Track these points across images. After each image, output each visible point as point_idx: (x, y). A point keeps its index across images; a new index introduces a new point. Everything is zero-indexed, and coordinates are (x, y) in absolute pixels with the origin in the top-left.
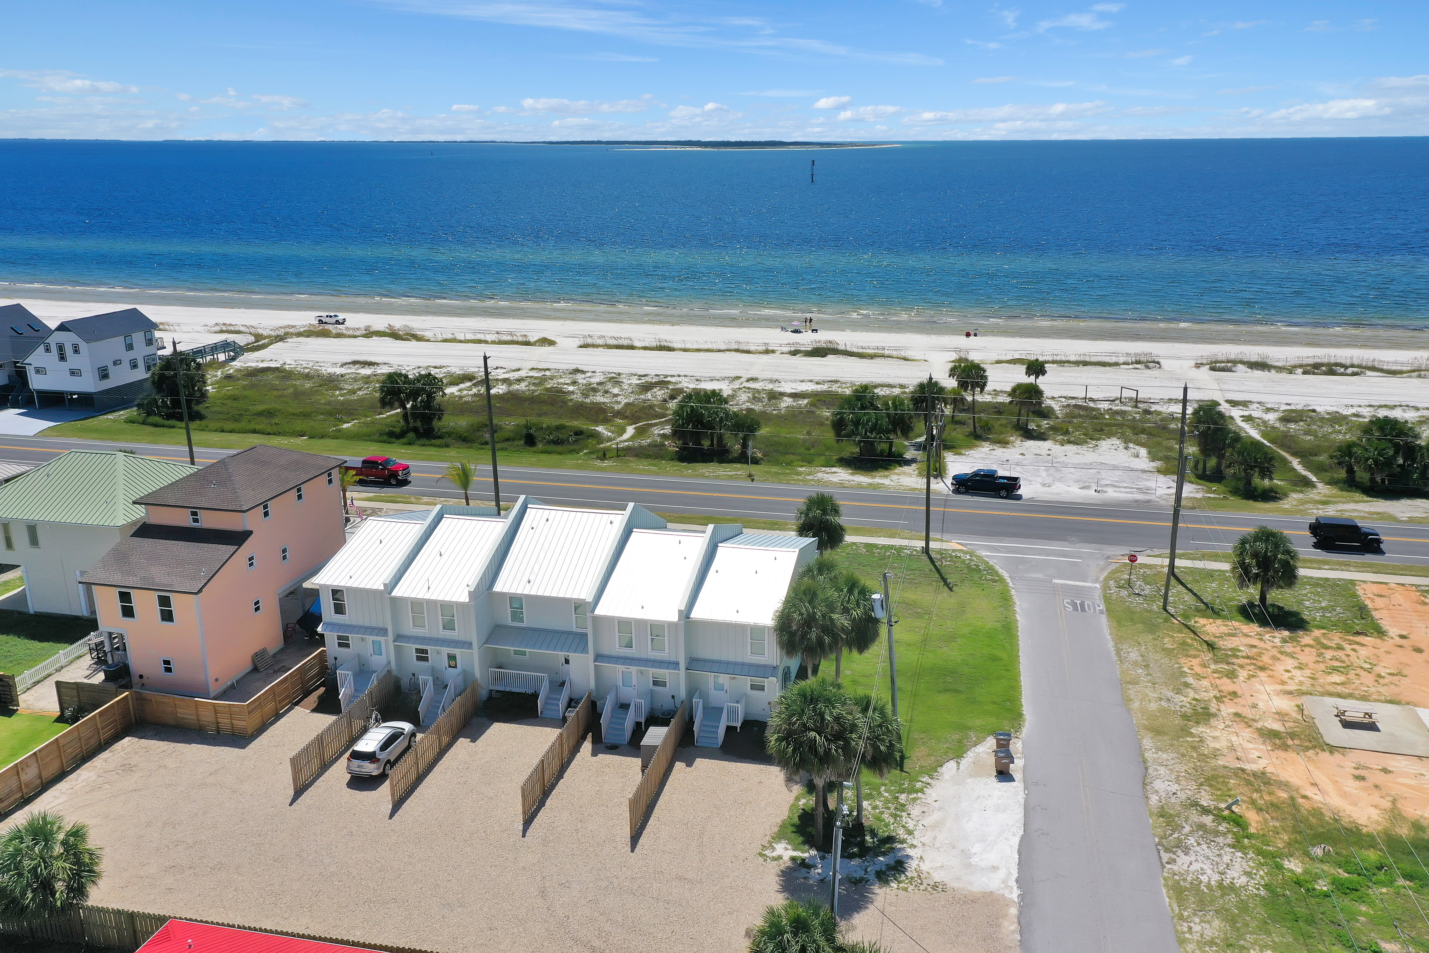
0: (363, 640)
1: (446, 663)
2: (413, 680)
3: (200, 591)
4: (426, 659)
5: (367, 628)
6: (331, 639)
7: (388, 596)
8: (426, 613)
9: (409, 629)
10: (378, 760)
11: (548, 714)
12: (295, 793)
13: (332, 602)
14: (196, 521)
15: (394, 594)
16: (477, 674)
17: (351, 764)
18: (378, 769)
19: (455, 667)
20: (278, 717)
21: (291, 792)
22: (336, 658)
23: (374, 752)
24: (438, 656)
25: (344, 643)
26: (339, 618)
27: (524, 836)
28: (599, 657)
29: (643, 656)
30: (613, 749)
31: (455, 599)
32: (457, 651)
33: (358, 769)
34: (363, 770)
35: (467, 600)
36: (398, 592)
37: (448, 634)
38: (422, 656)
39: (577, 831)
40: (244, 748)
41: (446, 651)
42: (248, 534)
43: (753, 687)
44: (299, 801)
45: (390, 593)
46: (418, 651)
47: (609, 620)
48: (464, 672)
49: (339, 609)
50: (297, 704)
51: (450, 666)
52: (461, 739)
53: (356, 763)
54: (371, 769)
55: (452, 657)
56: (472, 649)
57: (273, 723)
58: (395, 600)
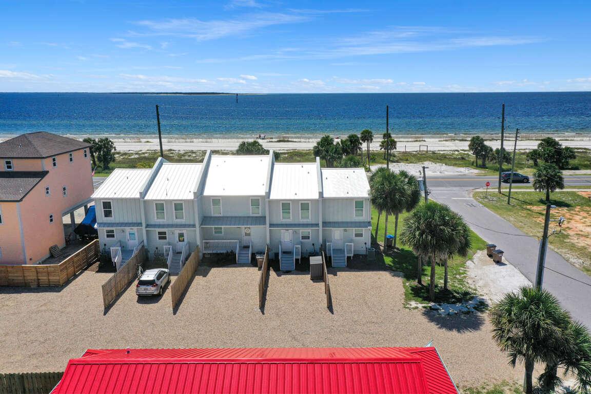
0: (123, 231)
1: (177, 239)
2: (156, 252)
3: (21, 200)
4: (165, 238)
5: (126, 224)
6: (102, 232)
7: (143, 200)
8: (165, 210)
9: (155, 219)
10: (157, 285)
11: (242, 262)
12: (105, 308)
13: (103, 210)
14: (9, 167)
15: (146, 198)
16: (199, 243)
17: (139, 289)
18: (157, 290)
19: (183, 241)
20: (75, 276)
21: (103, 308)
22: (105, 245)
23: (154, 280)
24: (173, 235)
25: (110, 235)
26: (108, 220)
27: (263, 314)
28: (271, 225)
29: (296, 222)
30: (288, 272)
31: (185, 198)
32: (184, 231)
33: (144, 292)
34: (148, 292)
35: (193, 198)
36: (148, 197)
37: (179, 221)
38: (162, 236)
39: (294, 308)
40: (59, 292)
41: (177, 231)
42: (47, 172)
43: (357, 235)
44: (109, 312)
45: (144, 198)
46: (160, 233)
47: (278, 201)
48: (189, 243)
49: (108, 214)
50: (86, 269)
51: (180, 241)
52: (197, 277)
53: (142, 288)
54: (152, 290)
55: (181, 235)
56: (195, 228)
57: (74, 279)
58: (146, 202)
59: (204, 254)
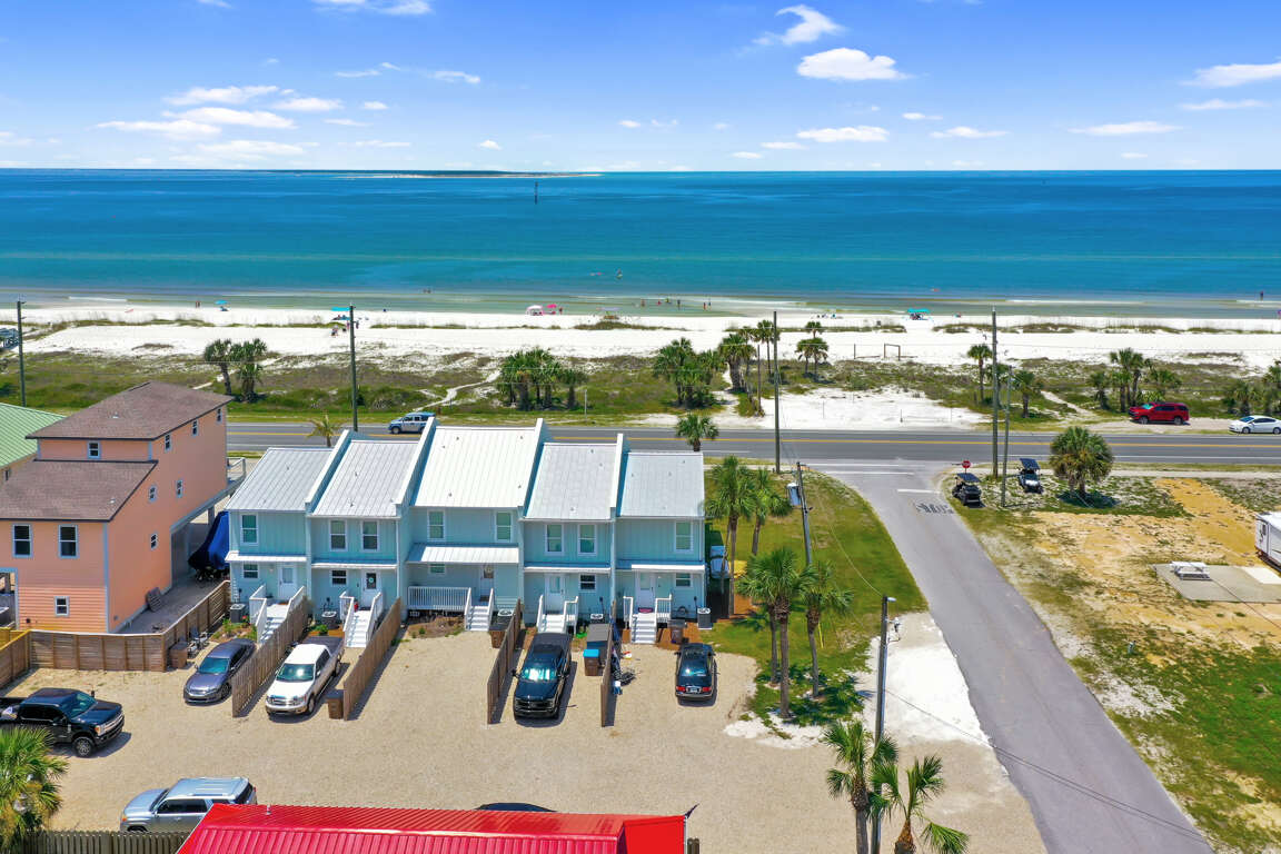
0: (273, 568)
1: (364, 584)
2: (326, 606)
3: (113, 519)
4: (343, 581)
6: (237, 570)
7: (309, 516)
8: (346, 531)
9: (328, 550)
11: (474, 626)
13: (242, 529)
14: (95, 453)
15: (314, 514)
16: (399, 592)
19: (374, 587)
24: (357, 577)
25: (251, 573)
26: (248, 546)
28: (528, 563)
29: (572, 559)
31: (380, 515)
32: (377, 571)
35: (394, 514)
36: (320, 512)
37: (369, 553)
38: (339, 577)
41: (365, 571)
42: (153, 464)
43: (680, 583)
45: (311, 514)
46: (335, 573)
47: (540, 523)
48: (384, 592)
49: (249, 536)
51: (369, 587)
55: (371, 577)
56: (395, 566)
58: (315, 521)
59: (409, 611)
